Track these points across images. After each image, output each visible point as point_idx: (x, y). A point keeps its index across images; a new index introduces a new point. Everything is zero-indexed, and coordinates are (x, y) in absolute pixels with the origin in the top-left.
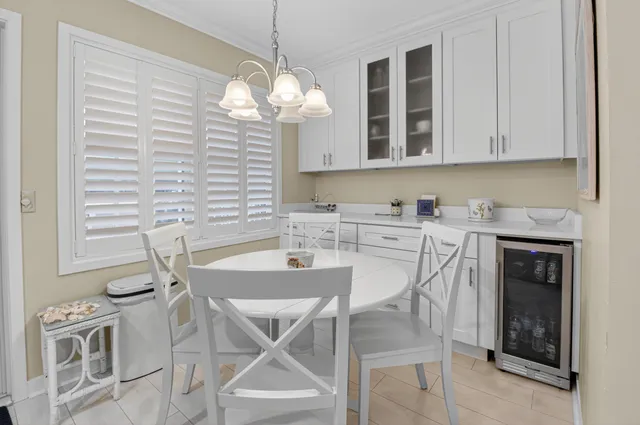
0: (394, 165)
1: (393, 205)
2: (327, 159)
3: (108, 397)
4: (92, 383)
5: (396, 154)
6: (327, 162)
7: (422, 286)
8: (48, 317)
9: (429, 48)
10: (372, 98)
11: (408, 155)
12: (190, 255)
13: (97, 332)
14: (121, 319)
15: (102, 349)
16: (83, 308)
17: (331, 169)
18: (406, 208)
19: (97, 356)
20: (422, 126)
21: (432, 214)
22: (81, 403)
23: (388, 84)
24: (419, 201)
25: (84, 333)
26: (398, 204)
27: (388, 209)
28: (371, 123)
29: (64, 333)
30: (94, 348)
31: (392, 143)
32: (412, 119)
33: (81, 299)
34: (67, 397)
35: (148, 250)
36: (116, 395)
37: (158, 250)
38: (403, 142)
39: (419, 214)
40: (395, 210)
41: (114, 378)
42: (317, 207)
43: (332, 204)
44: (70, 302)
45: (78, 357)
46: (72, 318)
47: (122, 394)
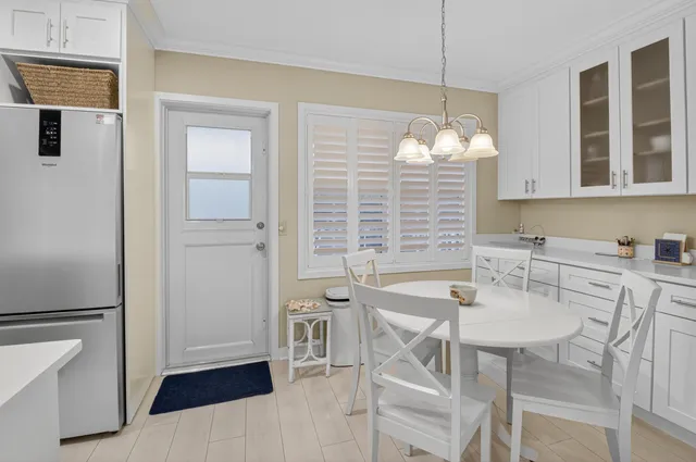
0: (616, 193)
1: (620, 243)
2: (530, 185)
3: (322, 373)
4: (313, 359)
5: (618, 180)
6: (530, 188)
7: (615, 345)
8: (291, 307)
9: (666, 41)
10: (586, 112)
11: (636, 181)
12: (378, 277)
13: (318, 323)
14: (333, 317)
15: (322, 337)
16: (311, 304)
17: (535, 197)
18: (640, 249)
19: (317, 342)
20: (659, 143)
21: (678, 259)
22: (307, 372)
23: (607, 94)
24: (657, 241)
25: (310, 322)
26: (630, 243)
27: (614, 248)
28: (585, 143)
29: (300, 318)
30: (316, 336)
31: (614, 166)
32: (642, 135)
33: (310, 298)
34: (299, 364)
35: (346, 269)
36: (328, 373)
37: (353, 269)
38: (628, 165)
39: (657, 258)
40: (624, 250)
41: (327, 360)
42: (521, 239)
43: (540, 237)
44: (304, 299)
45: (306, 340)
46: (304, 309)
47: (331, 375)
